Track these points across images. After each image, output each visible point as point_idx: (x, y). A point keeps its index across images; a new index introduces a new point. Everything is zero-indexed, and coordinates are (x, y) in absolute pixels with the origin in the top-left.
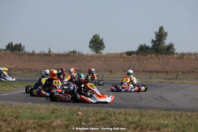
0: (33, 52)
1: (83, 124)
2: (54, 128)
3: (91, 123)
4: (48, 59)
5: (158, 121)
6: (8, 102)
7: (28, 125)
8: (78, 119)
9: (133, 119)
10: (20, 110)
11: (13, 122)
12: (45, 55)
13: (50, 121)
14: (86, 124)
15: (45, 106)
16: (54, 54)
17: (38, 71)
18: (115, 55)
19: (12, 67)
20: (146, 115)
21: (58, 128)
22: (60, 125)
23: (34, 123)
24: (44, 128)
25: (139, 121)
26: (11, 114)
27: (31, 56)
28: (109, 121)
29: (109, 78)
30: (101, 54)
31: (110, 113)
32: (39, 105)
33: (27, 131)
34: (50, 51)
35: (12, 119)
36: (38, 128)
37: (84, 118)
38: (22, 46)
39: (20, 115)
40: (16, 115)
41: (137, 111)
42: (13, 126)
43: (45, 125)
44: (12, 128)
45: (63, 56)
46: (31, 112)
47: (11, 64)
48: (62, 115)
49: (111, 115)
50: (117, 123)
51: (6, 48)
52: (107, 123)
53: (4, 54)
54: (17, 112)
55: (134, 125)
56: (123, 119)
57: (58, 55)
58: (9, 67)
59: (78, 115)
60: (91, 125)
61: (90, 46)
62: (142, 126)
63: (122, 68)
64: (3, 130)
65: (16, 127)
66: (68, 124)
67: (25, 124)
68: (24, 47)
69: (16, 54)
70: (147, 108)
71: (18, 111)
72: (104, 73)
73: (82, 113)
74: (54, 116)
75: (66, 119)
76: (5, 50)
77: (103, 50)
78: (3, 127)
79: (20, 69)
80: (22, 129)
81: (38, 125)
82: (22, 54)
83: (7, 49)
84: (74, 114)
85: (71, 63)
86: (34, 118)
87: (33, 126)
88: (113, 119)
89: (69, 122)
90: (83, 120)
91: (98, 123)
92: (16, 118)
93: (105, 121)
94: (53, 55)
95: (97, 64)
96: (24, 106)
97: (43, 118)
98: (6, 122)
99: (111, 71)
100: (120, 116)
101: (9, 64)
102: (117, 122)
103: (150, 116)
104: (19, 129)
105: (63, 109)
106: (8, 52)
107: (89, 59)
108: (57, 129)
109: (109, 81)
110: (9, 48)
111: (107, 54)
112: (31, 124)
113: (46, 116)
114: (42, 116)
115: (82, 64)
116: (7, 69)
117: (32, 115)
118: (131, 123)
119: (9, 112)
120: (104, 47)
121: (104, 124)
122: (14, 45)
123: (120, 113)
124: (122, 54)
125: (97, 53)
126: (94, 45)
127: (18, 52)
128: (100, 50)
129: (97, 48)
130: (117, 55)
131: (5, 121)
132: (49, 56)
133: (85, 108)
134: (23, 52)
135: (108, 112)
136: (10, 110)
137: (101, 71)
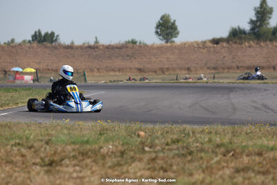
0: (72, 43)
1: (147, 149)
2: (104, 157)
3: (158, 148)
4: (95, 54)
5: (259, 142)
6: (35, 119)
7: (65, 154)
8: (139, 142)
9: (221, 140)
10: (52, 130)
11: (43, 149)
12: (90, 47)
13: (97, 147)
14: (152, 150)
15: (90, 124)
16: (103, 45)
17: (80, 71)
18: (195, 45)
19: (42, 66)
20: (241, 133)
21: (109, 156)
22: (112, 153)
23: (74, 150)
24: (88, 158)
25: (231, 143)
26: (40, 138)
27: (69, 50)
28: (185, 145)
30: (174, 45)
31: (186, 131)
32: (81, 123)
33: (63, 162)
34: (97, 42)
35: (40, 144)
36: (81, 158)
37: (149, 141)
38: (56, 35)
39: (53, 138)
40: (47, 138)
41: (228, 128)
42: (42, 155)
43: (90, 153)
44: (42, 159)
45: (117, 48)
46: (69, 134)
47: (40, 63)
48: (115, 137)
49: (189, 135)
50: (197, 147)
51: (31, 39)
52: (183, 148)
53: (29, 48)
54: (49, 135)
55: (223, 150)
56: (206, 140)
57: (109, 48)
58: (38, 67)
59: (139, 135)
60: (158, 150)
61: (157, 33)
62: (235, 150)
63: (206, 64)
64: (28, 162)
65: (47, 157)
66: (124, 150)
67: (61, 152)
68: (58, 36)
69: (46, 47)
70: (244, 123)
71: (50, 132)
72: (178, 72)
73: (146, 132)
74: (103, 138)
75: (121, 143)
76: (29, 41)
77: (176, 37)
78: (28, 158)
79: (52, 70)
80: (56, 159)
81: (79, 153)
82: (55, 48)
83: (33, 40)
84: (133, 135)
85: (128, 58)
86: (74, 143)
87: (72, 154)
88: (191, 140)
89: (126, 147)
90: (146, 144)
91: (170, 147)
92: (47, 143)
93: (180, 144)
94: (101, 47)
95: (167, 59)
96: (58, 125)
97: (87, 142)
98: (33, 150)
99: (188, 69)
100: (202, 136)
101: (37, 63)
102: (198, 144)
103: (247, 134)
104: (52, 159)
105: (117, 128)
106: (35, 44)
107: (155, 51)
108: (107, 158)
109: (186, 84)
110: (36, 38)
111: (182, 44)
112: (70, 152)
113: (91, 139)
114: (86, 139)
115: (145, 60)
116: (33, 70)
117: (71, 137)
118: (218, 146)
119: (37, 135)
120: (178, 33)
121: (178, 149)
122: (43, 34)
123: (202, 132)
124: (204, 43)
125: (167, 42)
126: (162, 31)
127: (49, 45)
128: (172, 37)
129: (167, 34)
130: (198, 44)
131: (30, 148)
132: (96, 50)
133: (150, 126)
134: (57, 44)
135: (184, 131)
136: (38, 132)
137: (174, 70)
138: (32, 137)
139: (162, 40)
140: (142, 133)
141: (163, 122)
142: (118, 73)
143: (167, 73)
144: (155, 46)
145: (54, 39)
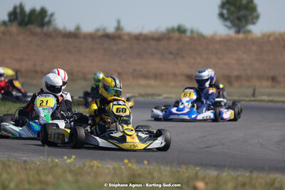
0: (78, 28)
6: (16, 155)
12: (107, 36)
15: (110, 166)
16: (129, 34)
17: (88, 77)
19: (24, 66)
26: (27, 186)
27: (71, 40)
29: (270, 95)
30: (250, 37)
31: (277, 185)
32: (94, 163)
34: (118, 28)
38: (49, 13)
40: (38, 187)
45: (153, 39)
46: (77, 181)
47: (21, 60)
53: (4, 33)
54: (41, 182)
57: (139, 38)
58: (17, 66)
61: (221, 15)
68: (52, 15)
69: (33, 34)
71: (43, 178)
72: (256, 83)
73: (207, 184)
76: (4, 22)
77: (254, 23)
82: (48, 35)
83: (10, 21)
84: (185, 187)
85: (171, 57)
94: (126, 37)
95: (237, 59)
99: (274, 79)
101: (16, 60)
105: (156, 174)
106: (14, 28)
107: (217, 46)
109: (271, 105)
110: (15, 18)
111: (264, 36)
115: (199, 60)
116: (11, 73)
117: (80, 187)
119: (21, 182)
120: (257, 17)
125: (238, 32)
126: (230, 12)
127: (38, 30)
128: (247, 22)
129: (239, 19)
132: (118, 41)
133: (213, 173)
134: (51, 28)
135: (272, 184)
136: (23, 176)
137: (249, 79)
138: (12, 185)
139: (230, 28)
140: (200, 185)
141: (235, 168)
142: (152, 82)
143: (236, 84)
144: (218, 38)
145: (47, 19)
